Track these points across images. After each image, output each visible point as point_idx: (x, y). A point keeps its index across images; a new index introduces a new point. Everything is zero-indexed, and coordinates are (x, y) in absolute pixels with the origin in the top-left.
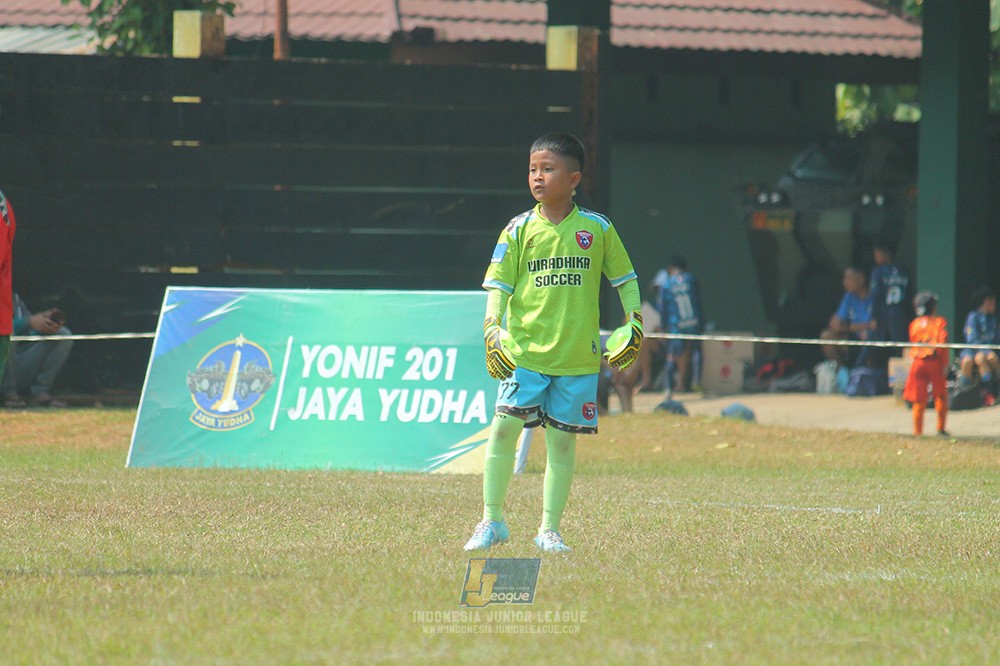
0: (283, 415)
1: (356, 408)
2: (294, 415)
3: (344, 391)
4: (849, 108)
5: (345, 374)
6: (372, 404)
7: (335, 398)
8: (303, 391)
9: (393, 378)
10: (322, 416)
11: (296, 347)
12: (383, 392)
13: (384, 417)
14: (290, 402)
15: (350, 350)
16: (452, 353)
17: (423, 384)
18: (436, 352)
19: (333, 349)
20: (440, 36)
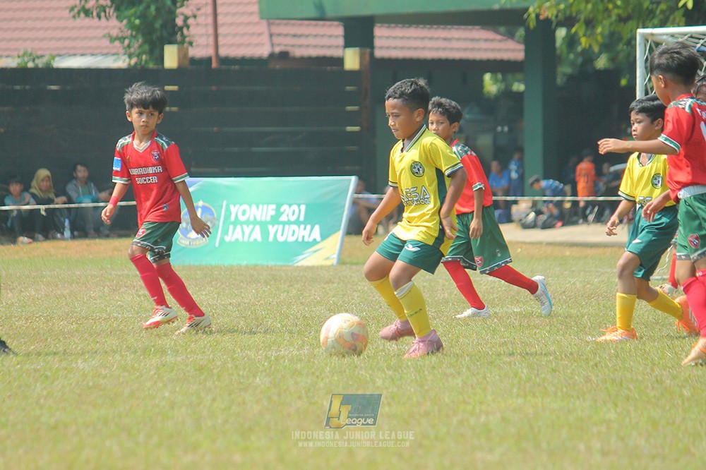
0: (222, 240)
1: (257, 235)
2: (227, 239)
3: (251, 226)
4: (490, 84)
5: (252, 219)
6: (265, 233)
7: (247, 230)
8: (231, 227)
9: (275, 220)
10: (241, 240)
11: (228, 206)
12: (270, 227)
13: (271, 239)
14: (226, 232)
15: (254, 207)
16: (303, 207)
17: (289, 223)
18: (295, 207)
19: (245, 207)
20: (291, 55)
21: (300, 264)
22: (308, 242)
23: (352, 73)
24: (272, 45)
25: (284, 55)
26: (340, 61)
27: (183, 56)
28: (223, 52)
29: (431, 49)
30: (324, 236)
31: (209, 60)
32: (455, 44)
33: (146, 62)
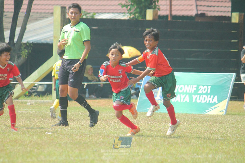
1: (187, 99)
2: (173, 101)
3: (184, 95)
5: (185, 92)
6: (191, 98)
7: (183, 97)
9: (196, 93)
10: (179, 101)
12: (193, 96)
13: (194, 101)
15: (186, 86)
16: (209, 87)
17: (203, 94)
18: (206, 87)
19: (182, 86)
20: (206, 15)
21: (207, 114)
22: (211, 103)
23: (235, 24)
24: (197, 10)
25: (203, 15)
26: (229, 18)
27: (155, 14)
28: (174, 13)
30: (220, 101)
31: (167, 16)
33: (138, 17)
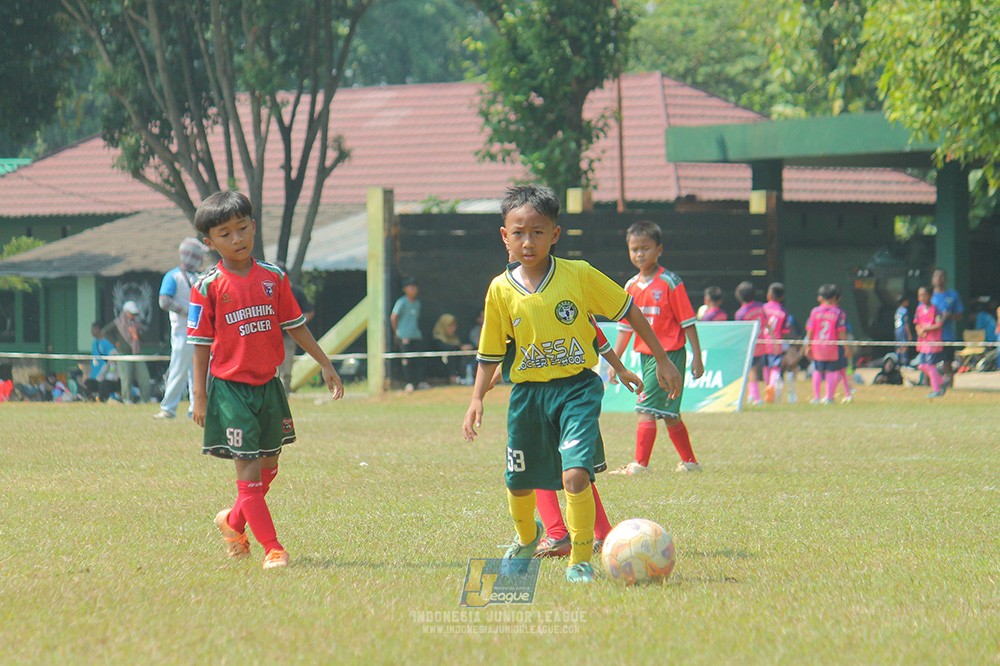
20: (698, 198)
21: (701, 410)
22: (709, 389)
23: (758, 216)
24: (680, 188)
25: (691, 199)
26: (746, 204)
27: (587, 200)
28: (630, 196)
29: (841, 192)
30: (727, 382)
31: (614, 204)
32: (865, 187)
